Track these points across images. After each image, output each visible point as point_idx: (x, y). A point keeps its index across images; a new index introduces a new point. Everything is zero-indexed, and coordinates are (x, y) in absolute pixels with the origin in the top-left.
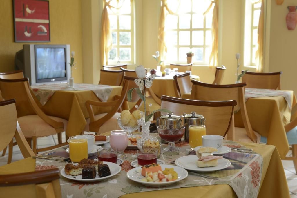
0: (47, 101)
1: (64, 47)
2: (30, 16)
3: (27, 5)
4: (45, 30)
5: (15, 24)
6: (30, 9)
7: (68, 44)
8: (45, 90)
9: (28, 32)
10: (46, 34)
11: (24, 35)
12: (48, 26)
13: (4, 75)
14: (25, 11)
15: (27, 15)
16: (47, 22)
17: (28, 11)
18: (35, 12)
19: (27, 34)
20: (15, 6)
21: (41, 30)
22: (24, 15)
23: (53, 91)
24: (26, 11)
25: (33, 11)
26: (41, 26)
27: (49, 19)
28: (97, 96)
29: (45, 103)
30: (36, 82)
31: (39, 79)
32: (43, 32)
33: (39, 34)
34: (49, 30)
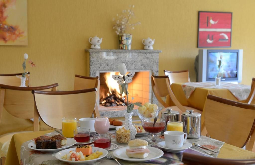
0: (190, 95)
1: (237, 51)
2: (213, 26)
3: (211, 18)
4: (227, 37)
5: (199, 33)
6: (214, 20)
7: (241, 49)
8: (190, 87)
9: (210, 40)
10: (227, 41)
11: (206, 41)
12: (229, 34)
13: (171, 73)
14: (208, 22)
15: (210, 25)
16: (229, 30)
17: (212, 22)
18: (218, 23)
19: (209, 41)
20: (200, 19)
21: (223, 38)
22: (208, 25)
23: (194, 88)
24: (210, 23)
25: (216, 22)
26: (223, 34)
27: (231, 28)
28: (233, 95)
29: (189, 97)
30: (207, 80)
31: (209, 78)
32: (225, 39)
33: (220, 41)
34: (230, 38)
